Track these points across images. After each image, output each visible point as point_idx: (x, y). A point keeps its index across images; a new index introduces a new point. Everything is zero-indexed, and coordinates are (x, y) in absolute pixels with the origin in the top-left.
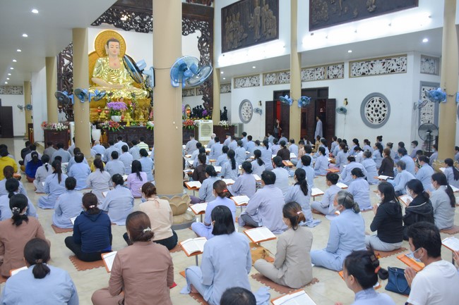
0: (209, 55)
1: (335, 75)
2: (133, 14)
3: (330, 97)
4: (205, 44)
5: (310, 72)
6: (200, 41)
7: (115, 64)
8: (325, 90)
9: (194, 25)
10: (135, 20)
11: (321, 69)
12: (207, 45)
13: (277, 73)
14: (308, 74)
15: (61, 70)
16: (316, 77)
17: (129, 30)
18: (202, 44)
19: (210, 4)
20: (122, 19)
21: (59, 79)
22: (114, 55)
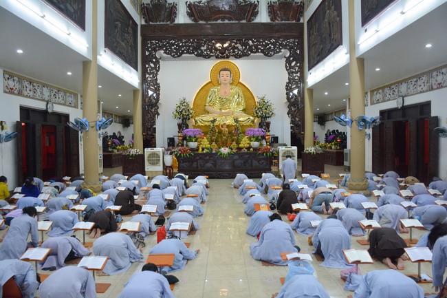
0: (298, 75)
1: (439, 84)
2: (213, 42)
3: (433, 114)
4: (293, 64)
5: (413, 83)
6: (288, 61)
7: (225, 92)
8: (426, 106)
9: (280, 45)
10: (215, 47)
11: (424, 78)
12: (296, 64)
13: (383, 88)
14: (411, 86)
15: (145, 100)
16: (419, 89)
17: (209, 58)
18: (290, 64)
19: (299, 20)
20: (202, 48)
21: (143, 109)
22: (225, 84)
